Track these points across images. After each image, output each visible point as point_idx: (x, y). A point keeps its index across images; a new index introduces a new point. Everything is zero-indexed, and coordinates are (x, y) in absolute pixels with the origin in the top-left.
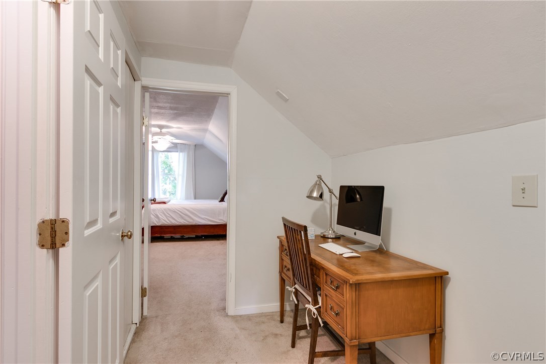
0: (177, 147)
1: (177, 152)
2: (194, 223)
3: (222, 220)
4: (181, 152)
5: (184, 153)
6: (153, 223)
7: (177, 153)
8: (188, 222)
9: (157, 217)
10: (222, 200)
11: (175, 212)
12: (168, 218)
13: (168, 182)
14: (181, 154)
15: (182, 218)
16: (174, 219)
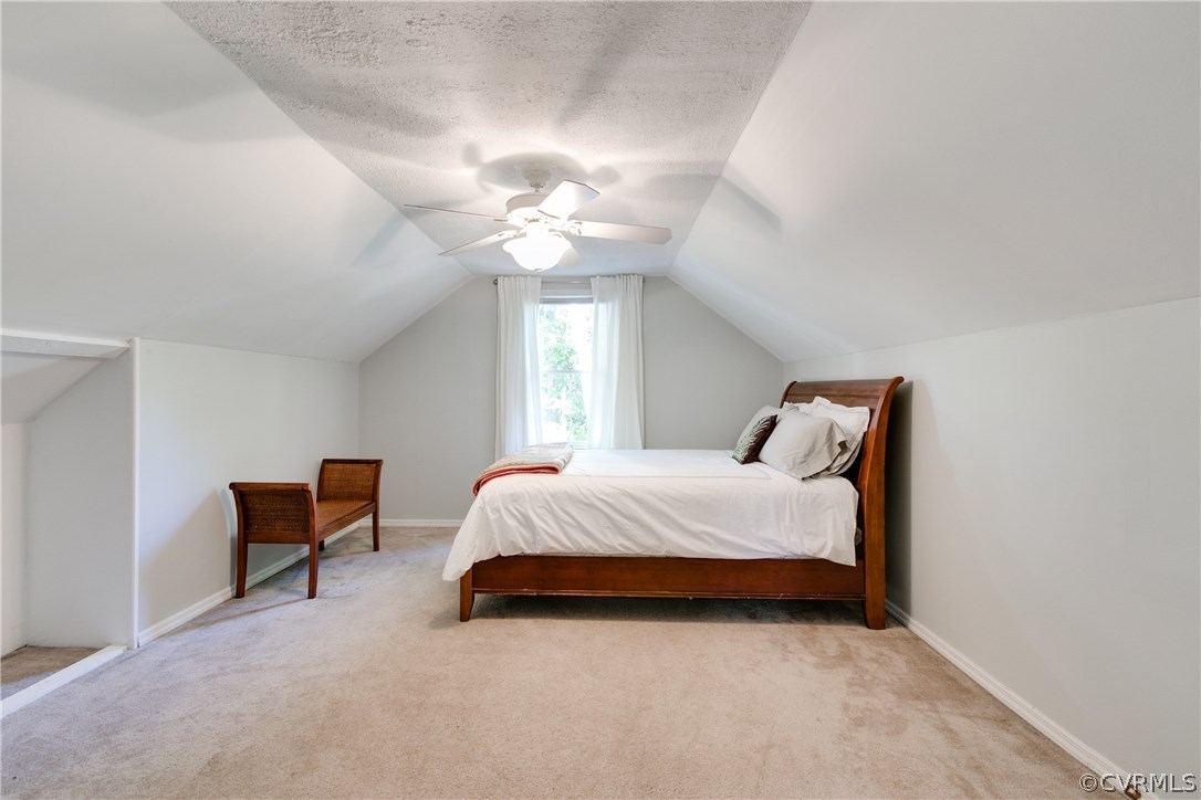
0: (589, 286)
1: (590, 301)
2: (662, 552)
3: (771, 541)
4: (602, 300)
5: (610, 305)
6: (513, 544)
7: (591, 307)
8: (640, 545)
9: (527, 523)
10: (753, 455)
11: (591, 506)
12: (569, 529)
13: (563, 394)
14: (602, 307)
15: (619, 529)
16: (587, 533)
